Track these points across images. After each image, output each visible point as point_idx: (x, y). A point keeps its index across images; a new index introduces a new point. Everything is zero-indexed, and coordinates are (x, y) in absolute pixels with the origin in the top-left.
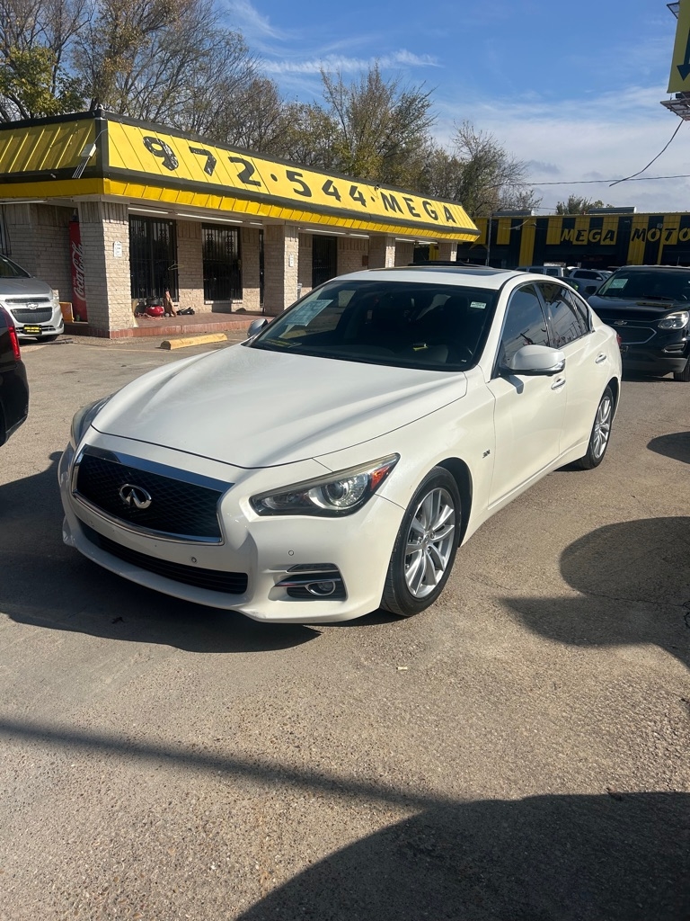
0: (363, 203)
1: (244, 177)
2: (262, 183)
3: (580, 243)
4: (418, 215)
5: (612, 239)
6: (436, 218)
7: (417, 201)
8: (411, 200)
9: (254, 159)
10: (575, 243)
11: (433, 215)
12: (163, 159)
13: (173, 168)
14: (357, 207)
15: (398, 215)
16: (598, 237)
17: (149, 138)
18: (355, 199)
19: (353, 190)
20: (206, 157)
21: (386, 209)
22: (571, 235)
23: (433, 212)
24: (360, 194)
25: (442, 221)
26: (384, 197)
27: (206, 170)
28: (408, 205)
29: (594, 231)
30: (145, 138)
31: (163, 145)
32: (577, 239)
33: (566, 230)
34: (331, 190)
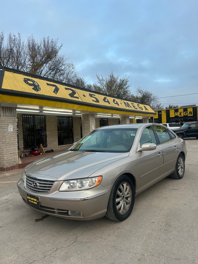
0: (118, 105)
1: (72, 95)
2: (79, 98)
3: (181, 116)
4: (137, 109)
5: (191, 114)
6: (142, 109)
7: (136, 104)
8: (133, 104)
9: (75, 89)
10: (179, 116)
11: (141, 109)
12: (33, 87)
13: (38, 91)
14: (116, 106)
15: (130, 109)
16: (187, 114)
17: (26, 78)
18: (115, 103)
19: (114, 101)
20: (54, 87)
21: (126, 107)
22: (178, 114)
23: (141, 107)
24: (116, 102)
25: (144, 110)
26: (125, 103)
27: (54, 92)
28: (133, 105)
29: (185, 112)
30: (24, 79)
31: (34, 82)
32: (180, 115)
33: (176, 113)
34: (106, 100)
